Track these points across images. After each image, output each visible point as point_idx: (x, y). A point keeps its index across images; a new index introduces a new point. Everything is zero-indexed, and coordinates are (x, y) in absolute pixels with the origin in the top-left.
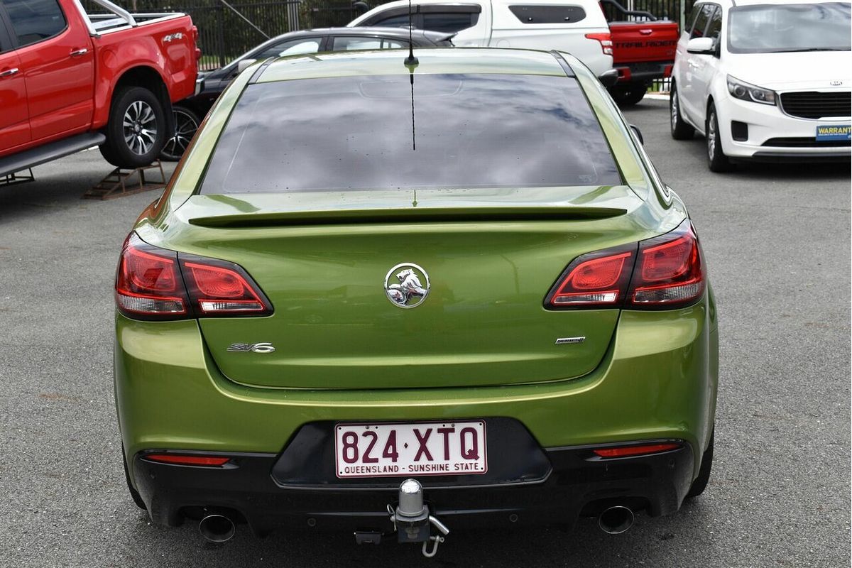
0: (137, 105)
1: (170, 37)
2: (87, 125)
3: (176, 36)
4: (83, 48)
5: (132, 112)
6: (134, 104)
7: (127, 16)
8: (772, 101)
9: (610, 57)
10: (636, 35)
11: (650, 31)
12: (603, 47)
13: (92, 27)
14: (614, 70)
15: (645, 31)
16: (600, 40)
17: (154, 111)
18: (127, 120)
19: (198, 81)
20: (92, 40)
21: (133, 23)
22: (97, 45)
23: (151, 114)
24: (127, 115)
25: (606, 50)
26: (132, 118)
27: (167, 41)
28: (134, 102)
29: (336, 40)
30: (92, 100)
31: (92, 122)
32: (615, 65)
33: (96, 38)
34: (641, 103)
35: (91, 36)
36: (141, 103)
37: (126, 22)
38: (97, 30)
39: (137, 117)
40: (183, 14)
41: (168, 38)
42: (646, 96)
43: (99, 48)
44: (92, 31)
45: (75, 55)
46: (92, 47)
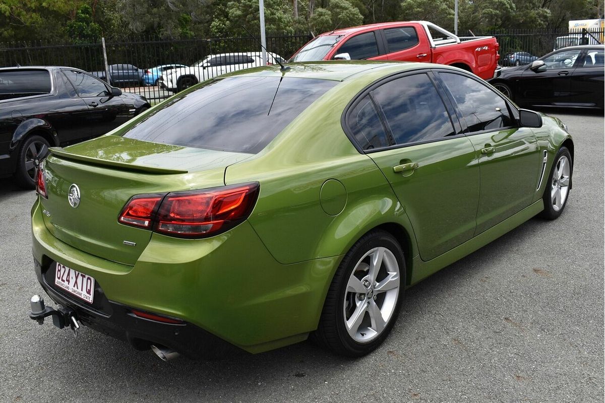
1: (480, 49)
3: (484, 48)
4: (425, 54)
7: (455, 38)
13: (433, 43)
19: (496, 71)
20: (431, 50)
21: (459, 41)
22: (433, 52)
27: (478, 51)
33: (434, 49)
35: (431, 47)
37: (455, 41)
38: (436, 45)
40: (491, 37)
41: (479, 49)
43: (434, 54)
44: (433, 45)
45: (420, 56)
46: (430, 53)
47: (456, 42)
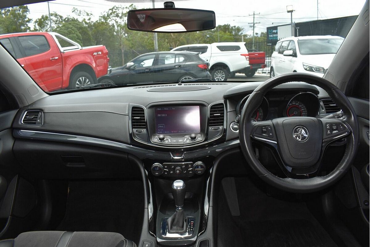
0: (82, 79)
1: (96, 53)
2: (60, 86)
3: (99, 53)
4: (56, 57)
5: (80, 81)
6: (81, 78)
7: (78, 45)
8: (322, 72)
9: (248, 61)
10: (254, 56)
11: (257, 54)
12: (246, 58)
13: (62, 49)
14: (249, 65)
15: (256, 55)
16: (245, 56)
17: (90, 81)
18: (78, 84)
19: (109, 69)
20: (61, 54)
21: (81, 48)
22: (63, 56)
23: (88, 82)
24: (77, 82)
25: (247, 59)
26: (80, 83)
27: (95, 55)
28: (80, 77)
29: (160, 56)
30: (61, 77)
31: (62, 85)
32: (249, 64)
33: (63, 53)
34: (254, 76)
35: (61, 52)
36: (83, 78)
38: (64, 50)
39: (82, 83)
40: (102, 45)
42: (255, 74)
43: (64, 57)
44: (62, 51)
45: (53, 59)
46: (61, 57)
47: (78, 48)
